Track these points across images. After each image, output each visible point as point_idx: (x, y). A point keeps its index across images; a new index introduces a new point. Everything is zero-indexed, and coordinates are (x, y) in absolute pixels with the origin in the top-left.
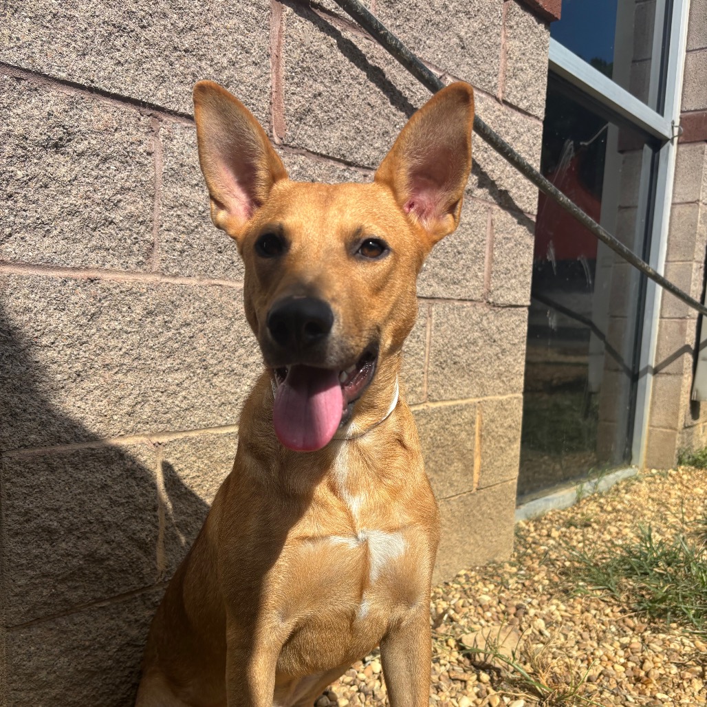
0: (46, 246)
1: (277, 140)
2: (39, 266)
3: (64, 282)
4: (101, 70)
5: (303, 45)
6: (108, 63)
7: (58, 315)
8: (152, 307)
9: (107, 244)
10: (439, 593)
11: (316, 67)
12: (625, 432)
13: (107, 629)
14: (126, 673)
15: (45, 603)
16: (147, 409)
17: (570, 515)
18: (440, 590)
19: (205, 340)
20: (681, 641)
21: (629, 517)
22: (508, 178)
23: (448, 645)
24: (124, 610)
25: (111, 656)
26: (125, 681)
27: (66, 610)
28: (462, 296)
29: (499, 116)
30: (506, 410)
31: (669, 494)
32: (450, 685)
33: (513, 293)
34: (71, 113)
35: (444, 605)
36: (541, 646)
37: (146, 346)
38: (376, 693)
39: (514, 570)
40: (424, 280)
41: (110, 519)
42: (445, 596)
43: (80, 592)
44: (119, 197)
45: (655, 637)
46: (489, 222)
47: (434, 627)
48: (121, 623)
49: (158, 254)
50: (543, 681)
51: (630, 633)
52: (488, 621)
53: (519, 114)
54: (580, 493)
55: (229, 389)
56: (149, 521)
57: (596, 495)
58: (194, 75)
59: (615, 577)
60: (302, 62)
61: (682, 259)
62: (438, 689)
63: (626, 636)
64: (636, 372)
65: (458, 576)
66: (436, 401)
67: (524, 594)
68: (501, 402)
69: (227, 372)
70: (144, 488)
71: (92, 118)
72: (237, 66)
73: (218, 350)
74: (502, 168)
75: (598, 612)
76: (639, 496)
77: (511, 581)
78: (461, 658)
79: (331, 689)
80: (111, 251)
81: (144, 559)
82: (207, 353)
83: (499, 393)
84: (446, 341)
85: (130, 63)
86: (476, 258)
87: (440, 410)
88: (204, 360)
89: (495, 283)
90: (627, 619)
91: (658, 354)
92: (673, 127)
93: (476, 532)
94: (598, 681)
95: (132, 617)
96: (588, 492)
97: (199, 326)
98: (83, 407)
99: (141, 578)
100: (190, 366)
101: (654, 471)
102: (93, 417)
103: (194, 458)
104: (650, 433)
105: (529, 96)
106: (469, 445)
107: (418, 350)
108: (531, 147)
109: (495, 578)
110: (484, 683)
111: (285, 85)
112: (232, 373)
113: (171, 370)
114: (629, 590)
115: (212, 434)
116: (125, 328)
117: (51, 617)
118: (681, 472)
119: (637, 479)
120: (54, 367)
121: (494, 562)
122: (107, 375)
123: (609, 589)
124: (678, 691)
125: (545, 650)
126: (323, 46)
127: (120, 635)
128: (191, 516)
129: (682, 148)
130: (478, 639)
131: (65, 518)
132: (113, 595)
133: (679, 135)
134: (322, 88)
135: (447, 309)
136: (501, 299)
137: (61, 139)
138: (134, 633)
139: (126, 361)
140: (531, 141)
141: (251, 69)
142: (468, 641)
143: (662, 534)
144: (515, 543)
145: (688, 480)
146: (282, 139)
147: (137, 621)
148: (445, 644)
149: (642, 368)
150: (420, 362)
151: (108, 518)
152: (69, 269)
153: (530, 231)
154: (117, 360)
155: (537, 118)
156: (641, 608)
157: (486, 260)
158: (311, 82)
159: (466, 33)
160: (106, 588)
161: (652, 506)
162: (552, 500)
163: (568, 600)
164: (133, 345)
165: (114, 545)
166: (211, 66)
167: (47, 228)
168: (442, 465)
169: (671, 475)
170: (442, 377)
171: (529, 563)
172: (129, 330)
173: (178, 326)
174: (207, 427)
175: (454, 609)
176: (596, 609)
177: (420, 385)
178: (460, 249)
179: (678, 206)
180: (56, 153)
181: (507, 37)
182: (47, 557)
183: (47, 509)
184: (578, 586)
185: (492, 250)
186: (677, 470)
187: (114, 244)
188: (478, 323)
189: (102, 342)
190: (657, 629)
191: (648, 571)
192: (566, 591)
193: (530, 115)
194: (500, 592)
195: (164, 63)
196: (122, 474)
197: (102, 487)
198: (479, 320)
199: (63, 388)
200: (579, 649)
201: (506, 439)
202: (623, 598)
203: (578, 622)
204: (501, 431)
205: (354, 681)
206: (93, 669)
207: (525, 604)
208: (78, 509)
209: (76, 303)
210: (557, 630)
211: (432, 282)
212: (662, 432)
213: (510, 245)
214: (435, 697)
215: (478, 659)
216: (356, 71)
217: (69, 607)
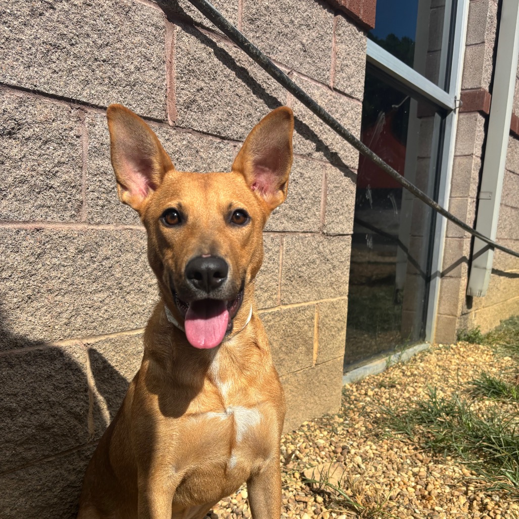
0: (4, 207)
1: (171, 123)
3: (18, 232)
4: (42, 78)
5: (189, 54)
6: (47, 72)
7: (13, 255)
8: (81, 247)
9: (49, 203)
10: (288, 439)
11: (199, 69)
12: (421, 318)
13: (53, 477)
14: (68, 506)
15: (8, 461)
16: (79, 320)
17: (381, 379)
18: (290, 437)
19: (120, 269)
20: (453, 469)
21: (422, 379)
22: (337, 144)
23: (294, 477)
24: (65, 462)
25: (56, 495)
26: (67, 512)
27: (23, 465)
28: (305, 229)
29: (331, 100)
30: (336, 308)
31: (451, 362)
32: (296, 506)
33: (340, 225)
34: (20, 110)
35: (292, 447)
36: (358, 476)
37: (78, 275)
38: (244, 513)
39: (342, 420)
40: (277, 219)
41: (54, 399)
42: (293, 441)
43: (33, 452)
44: (57, 169)
45: (436, 467)
46: (324, 176)
47: (285, 464)
48: (63, 472)
49: (85, 208)
50: (359, 502)
51: (420, 464)
52: (322, 458)
53: (345, 97)
54: (388, 362)
55: (138, 303)
56: (82, 399)
57: (400, 364)
58: (109, 78)
59: (411, 425)
60: (189, 66)
61: (461, 195)
62: (287, 509)
63: (417, 466)
64: (429, 276)
65: (303, 426)
66: (287, 304)
67: (348, 438)
68: (332, 303)
69: (136, 291)
70: (78, 376)
71: (36, 112)
72: (141, 71)
73: (130, 276)
74: (333, 137)
75: (399, 450)
76: (430, 364)
77: (339, 429)
78: (303, 486)
79: (212, 511)
80: (51, 208)
81: (79, 426)
82: (122, 278)
83: (331, 297)
84: (294, 262)
85: (63, 71)
86: (315, 202)
87: (289, 311)
88: (120, 283)
89: (328, 219)
90: (418, 455)
91: (444, 263)
92: (455, 101)
93: (315, 395)
94: (397, 499)
95: (71, 467)
96: (394, 362)
97: (116, 259)
98: (33, 321)
99: (76, 440)
100: (109, 288)
101: (441, 346)
102: (40, 328)
103: (113, 353)
104: (438, 318)
105: (352, 85)
106: (310, 334)
107: (274, 269)
108: (353, 121)
109: (328, 427)
110: (319, 503)
111: (176, 83)
112: (140, 292)
113: (96, 291)
114: (420, 433)
115: (126, 335)
116: (63, 263)
117: (13, 471)
118: (459, 346)
119: (429, 351)
120: (11, 293)
121: (328, 415)
122: (50, 297)
123: (407, 433)
124: (449, 505)
125: (361, 479)
126: (203, 54)
127: (62, 480)
128: (112, 394)
129: (461, 116)
130: (315, 472)
131: (21, 400)
132: (57, 452)
133: (460, 107)
134: (203, 85)
135: (294, 239)
136: (333, 231)
137: (13, 129)
138: (73, 478)
139: (64, 287)
140: (354, 117)
141: (152, 72)
142: (308, 474)
143: (444, 392)
144: (342, 400)
145: (464, 352)
146: (174, 122)
147: (74, 469)
148: (292, 476)
149: (433, 272)
150: (275, 277)
151: (53, 399)
152: (21, 222)
153: (353, 182)
154: (57, 286)
155: (358, 100)
156: (427, 446)
157: (322, 203)
158: (195, 81)
159: (307, 41)
160: (52, 448)
161: (439, 371)
162: (369, 368)
163: (378, 442)
164: (68, 275)
165: (57, 417)
166: (122, 71)
167: (4, 193)
168: (291, 349)
169: (452, 348)
170: (291, 287)
171: (352, 415)
172: (66, 264)
173: (101, 260)
174: (122, 331)
175: (299, 451)
176: (397, 448)
177: (275, 293)
178: (303, 196)
179: (458, 158)
180: (10, 138)
181: (336, 42)
182: (9, 428)
183: (8, 395)
184: (385, 431)
185: (326, 196)
186: (456, 345)
187: (53, 203)
188: (316, 248)
189: (46, 274)
190: (438, 461)
191: (433, 420)
192: (377, 435)
193: (353, 98)
194: (331, 436)
195: (87, 71)
196: (62, 367)
197: (48, 377)
198: (317, 246)
199: (18, 307)
200: (385, 477)
201: (336, 329)
202: (416, 439)
203: (385, 457)
204: (332, 323)
205: (229, 505)
206: (43, 505)
207: (348, 446)
208: (30, 393)
209: (27, 247)
210: (370, 464)
211: (283, 220)
212: (447, 318)
213: (339, 191)
214: (285, 515)
215: (315, 487)
216: (228, 71)
217: (25, 463)
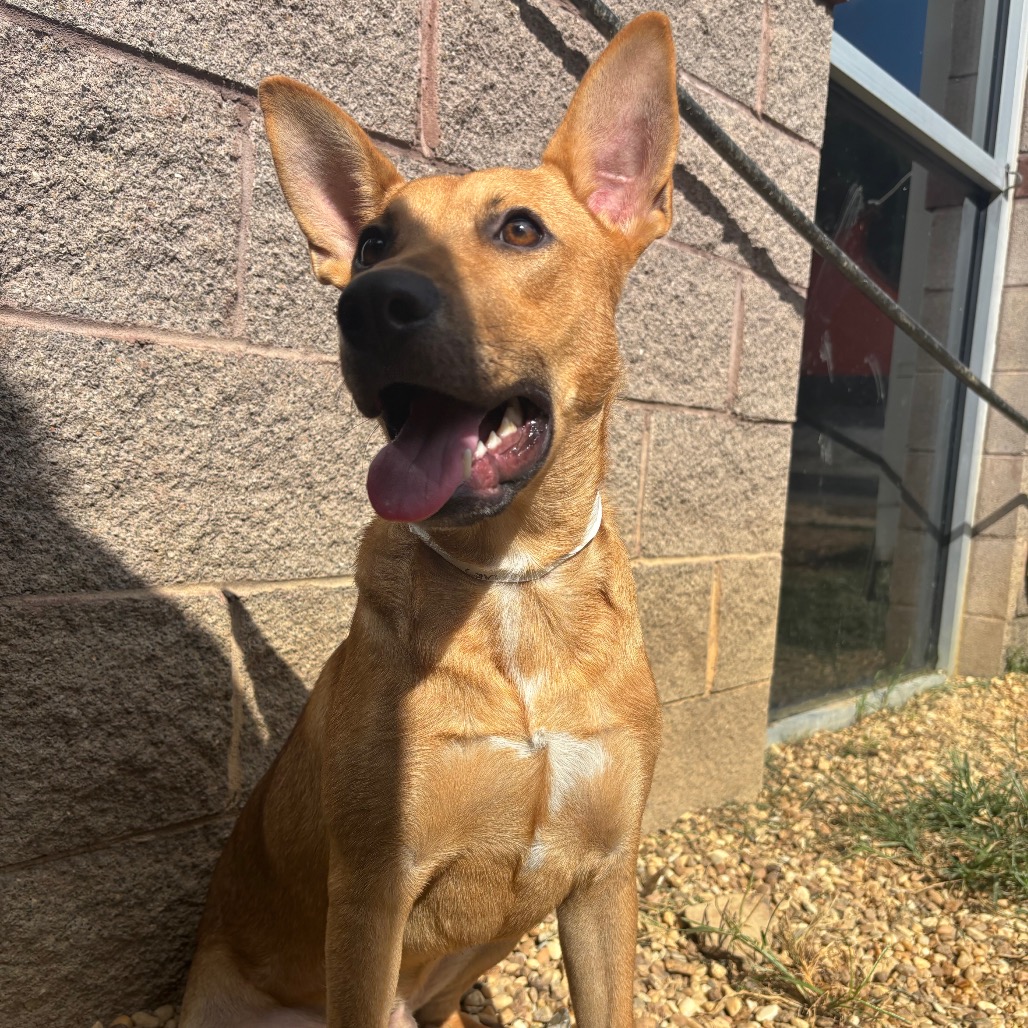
0: (73, 289)
1: (426, 151)
2: (61, 319)
3: (100, 345)
4: (165, 28)
5: (469, 10)
6: (176, 18)
7: (87, 393)
8: (230, 390)
9: (166, 291)
10: (651, 845)
11: (488, 45)
12: (928, 619)
13: (148, 878)
14: (177, 945)
15: (55, 833)
16: (220, 544)
17: (847, 739)
18: (653, 841)
19: (310, 445)
20: (1015, 924)
21: (934, 744)
22: (767, 230)
23: (663, 921)
24: (176, 848)
25: (154, 918)
26: (175, 957)
27: (88, 844)
28: (696, 402)
29: (756, 137)
30: (756, 576)
31: (993, 713)
32: (666, 981)
33: (770, 401)
34: (117, 90)
35: (659, 862)
36: (803, 926)
37: (221, 448)
38: (554, 988)
39: (764, 815)
40: (640, 375)
41: (158, 708)
42: (660, 849)
43: (110, 818)
44: (186, 220)
45: (975, 919)
46: (737, 297)
47: (644, 895)
48: (171, 869)
49: (243, 312)
50: (808, 978)
51: (938, 911)
52: (723, 889)
53: (786, 137)
54: (861, 707)
55: (344, 520)
56: (218, 714)
57: (885, 711)
58: (304, 45)
59: (915, 830)
60: (467, 36)
61: (1018, 367)
62: (649, 985)
63: (932, 916)
64: (946, 533)
65: (680, 821)
66: (654, 557)
67: (778, 851)
68: (750, 564)
69: (342, 495)
70: (212, 663)
71: (149, 99)
72: (370, 36)
73: (329, 461)
74: (758, 216)
75: (889, 881)
76: (948, 714)
77: (759, 831)
78: (683, 940)
79: (486, 980)
80: (171, 302)
81: (209, 772)
82: (312, 465)
83: (747, 550)
84: (671, 467)
85: (208, 20)
86: (718, 346)
87: (658, 571)
88: (308, 475)
89: (745, 385)
90: (933, 892)
91: (979, 507)
92: (1007, 174)
93: (707, 757)
94: (891, 981)
95: (188, 860)
96: (873, 706)
97: (302, 422)
98: (122, 535)
99: (203, 801)
100: (286, 483)
101: (970, 680)
102: (136, 552)
103: (288, 624)
104: (965, 622)
105: (801, 111)
106: (700, 625)
107: (629, 479)
108: (801, 187)
109: (736, 826)
110: (718, 979)
111: (441, 69)
112: (350, 497)
113: (258, 487)
114: (935, 849)
115: (317, 588)
116: (190, 419)
117: (64, 854)
118: (1010, 682)
119: (945, 690)
120: (81, 472)
121: (734, 803)
122: (160, 490)
123: (906, 847)
124: (1011, 999)
125: (810, 933)
126: (499, 15)
127: (169, 887)
128: (282, 710)
129: (1020, 206)
130: (709, 912)
131: (89, 703)
132: (159, 824)
133: (1017, 186)
134: (495, 77)
135: (673, 420)
136: (754, 410)
137: (100, 128)
138: (191, 884)
139: (190, 470)
140: (802, 178)
141: (391, 41)
142: (694, 914)
143: (984, 770)
144: (765, 777)
145: (1021, 694)
146: (434, 150)
147: (195, 866)
148: (659, 919)
149: (955, 525)
150: (630, 497)
151: (155, 707)
152: (106, 325)
153: (798, 312)
154: (176, 468)
155: (812, 144)
156: (954, 875)
157: (733, 350)
158: (479, 68)
159: (711, 11)
160: (149, 814)
161: (967, 731)
162: (821, 716)
163: (844, 862)
164: (200, 446)
165: (164, 748)
166: (331, 32)
167: (76, 260)
168: (659, 653)
169: (995, 686)
170: (662, 521)
171: (786, 806)
172: (196, 422)
173: (270, 421)
174: (310, 577)
175: (673, 870)
176: (887, 876)
177: (631, 531)
178: (694, 331)
179: (1013, 290)
180: (94, 148)
181: (770, 22)
182: (61, 761)
183: (63, 689)
184: (859, 840)
185: (741, 336)
186: (1005, 679)
187: (176, 292)
188: (718, 444)
189: (154, 439)
190: (979, 907)
191: (964, 822)
192: (841, 848)
193: (801, 139)
194: (742, 846)
195: (259, 23)
196: (178, 642)
197: (148, 660)
198: (720, 439)
199: (92, 505)
200: (861, 933)
201: (755, 620)
202: (926, 859)
203: (859, 894)
204: (748, 607)
205: (522, 970)
206: (125, 936)
207: (781, 865)
208: (109, 690)
209: (117, 378)
210: (828, 904)
211: (652, 377)
212: (983, 622)
213: (769, 330)
214: (643, 997)
215: (708, 943)
216: (547, 55)
217: (92, 840)
